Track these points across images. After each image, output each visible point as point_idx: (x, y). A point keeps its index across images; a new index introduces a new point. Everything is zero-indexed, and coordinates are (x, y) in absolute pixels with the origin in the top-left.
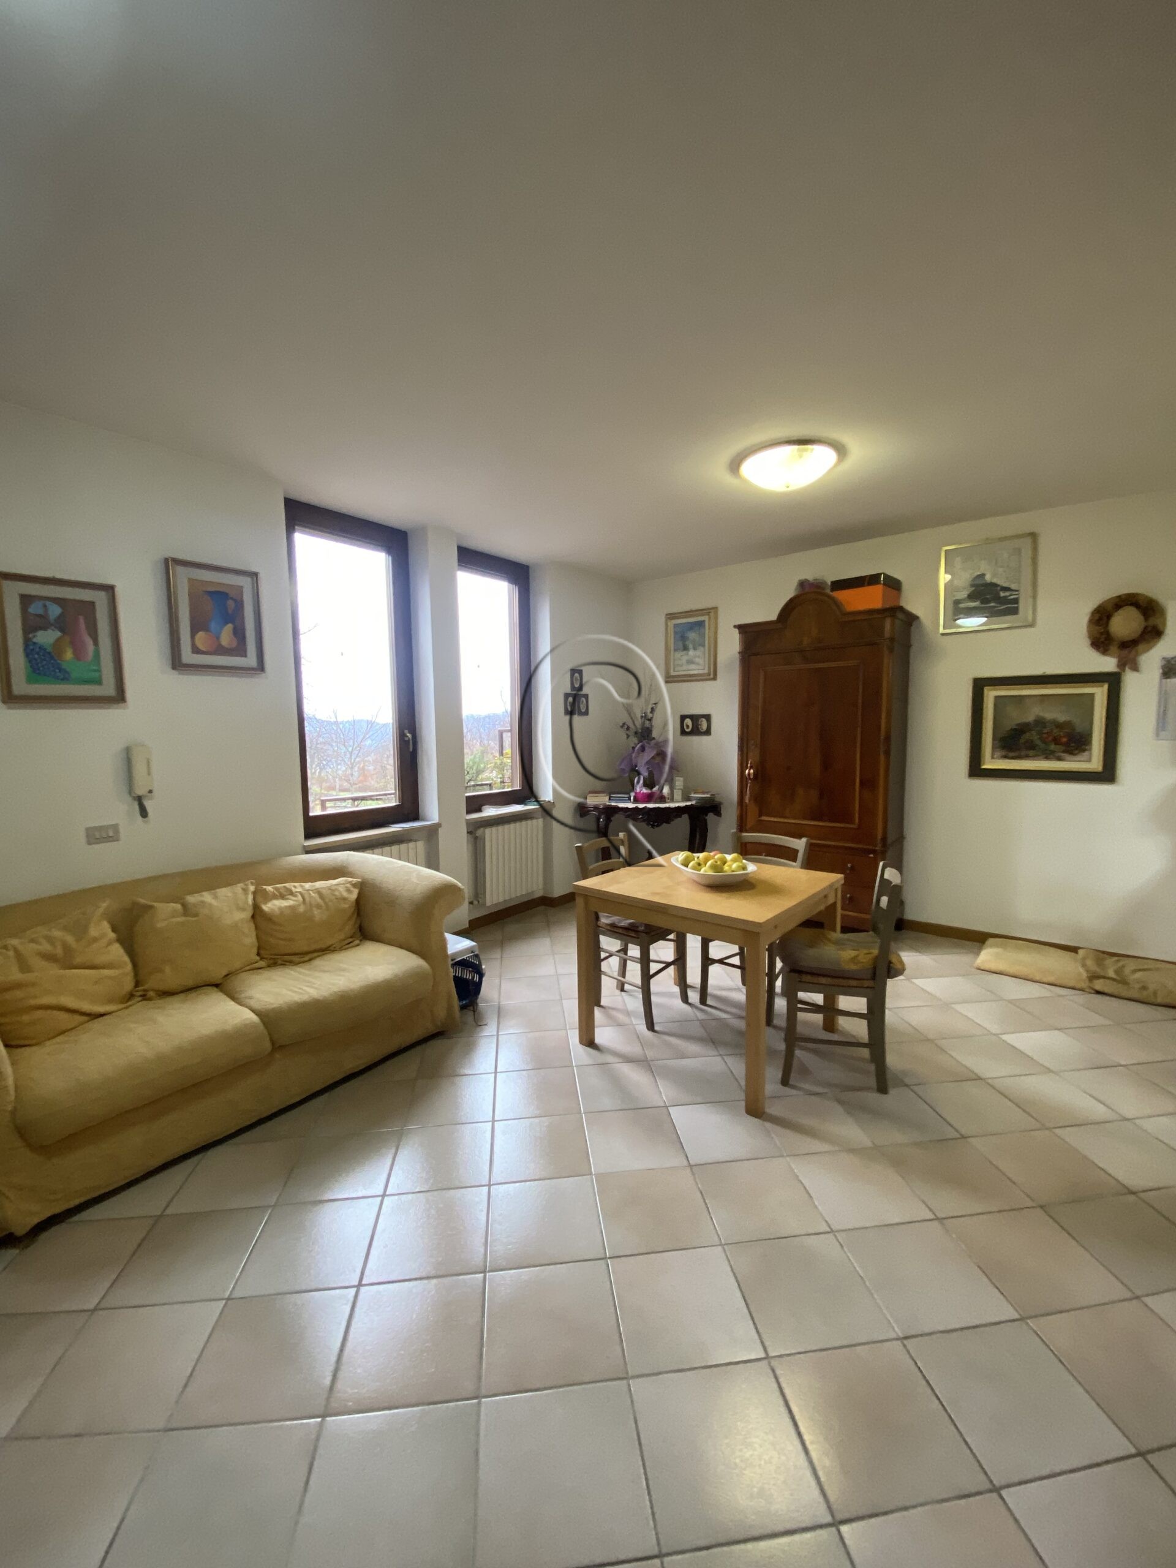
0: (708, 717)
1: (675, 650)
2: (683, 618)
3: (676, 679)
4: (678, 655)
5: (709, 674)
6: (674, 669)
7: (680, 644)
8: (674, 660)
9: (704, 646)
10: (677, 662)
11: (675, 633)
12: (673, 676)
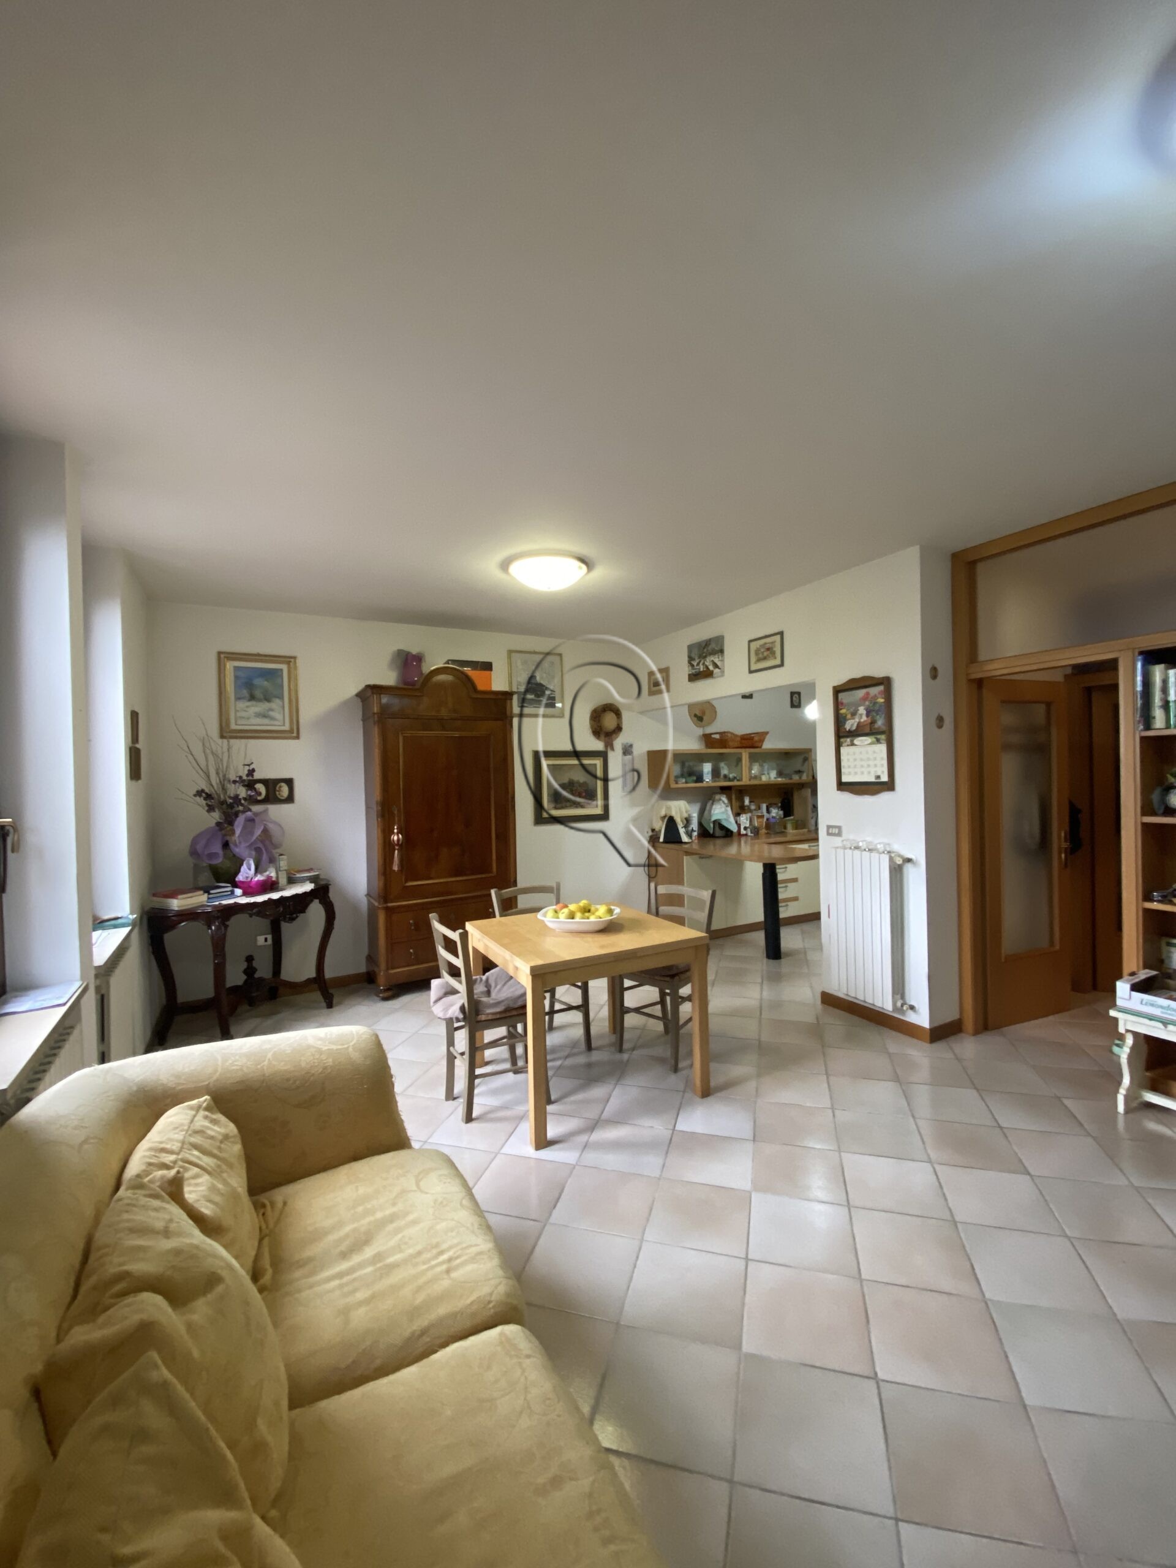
0: (289, 782)
1: (238, 699)
2: (246, 660)
3: (238, 735)
4: (242, 705)
5: (291, 731)
6: (236, 722)
7: (245, 692)
8: (236, 711)
9: (281, 697)
10: (239, 714)
11: (236, 677)
12: (235, 730)
